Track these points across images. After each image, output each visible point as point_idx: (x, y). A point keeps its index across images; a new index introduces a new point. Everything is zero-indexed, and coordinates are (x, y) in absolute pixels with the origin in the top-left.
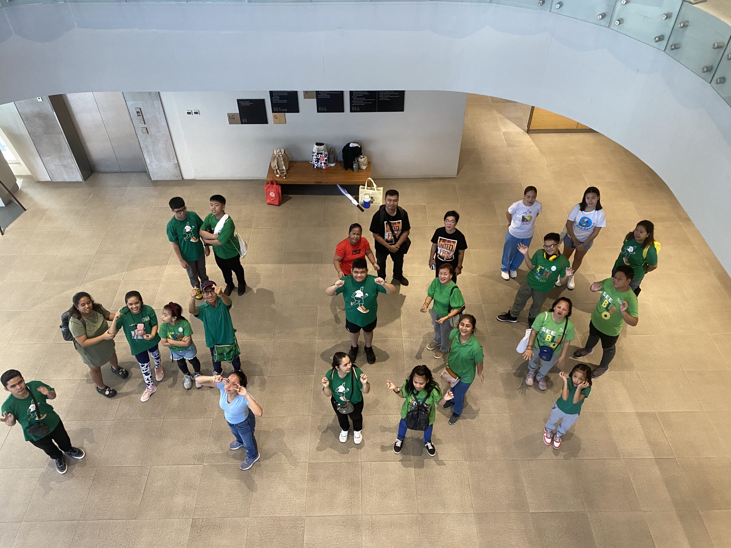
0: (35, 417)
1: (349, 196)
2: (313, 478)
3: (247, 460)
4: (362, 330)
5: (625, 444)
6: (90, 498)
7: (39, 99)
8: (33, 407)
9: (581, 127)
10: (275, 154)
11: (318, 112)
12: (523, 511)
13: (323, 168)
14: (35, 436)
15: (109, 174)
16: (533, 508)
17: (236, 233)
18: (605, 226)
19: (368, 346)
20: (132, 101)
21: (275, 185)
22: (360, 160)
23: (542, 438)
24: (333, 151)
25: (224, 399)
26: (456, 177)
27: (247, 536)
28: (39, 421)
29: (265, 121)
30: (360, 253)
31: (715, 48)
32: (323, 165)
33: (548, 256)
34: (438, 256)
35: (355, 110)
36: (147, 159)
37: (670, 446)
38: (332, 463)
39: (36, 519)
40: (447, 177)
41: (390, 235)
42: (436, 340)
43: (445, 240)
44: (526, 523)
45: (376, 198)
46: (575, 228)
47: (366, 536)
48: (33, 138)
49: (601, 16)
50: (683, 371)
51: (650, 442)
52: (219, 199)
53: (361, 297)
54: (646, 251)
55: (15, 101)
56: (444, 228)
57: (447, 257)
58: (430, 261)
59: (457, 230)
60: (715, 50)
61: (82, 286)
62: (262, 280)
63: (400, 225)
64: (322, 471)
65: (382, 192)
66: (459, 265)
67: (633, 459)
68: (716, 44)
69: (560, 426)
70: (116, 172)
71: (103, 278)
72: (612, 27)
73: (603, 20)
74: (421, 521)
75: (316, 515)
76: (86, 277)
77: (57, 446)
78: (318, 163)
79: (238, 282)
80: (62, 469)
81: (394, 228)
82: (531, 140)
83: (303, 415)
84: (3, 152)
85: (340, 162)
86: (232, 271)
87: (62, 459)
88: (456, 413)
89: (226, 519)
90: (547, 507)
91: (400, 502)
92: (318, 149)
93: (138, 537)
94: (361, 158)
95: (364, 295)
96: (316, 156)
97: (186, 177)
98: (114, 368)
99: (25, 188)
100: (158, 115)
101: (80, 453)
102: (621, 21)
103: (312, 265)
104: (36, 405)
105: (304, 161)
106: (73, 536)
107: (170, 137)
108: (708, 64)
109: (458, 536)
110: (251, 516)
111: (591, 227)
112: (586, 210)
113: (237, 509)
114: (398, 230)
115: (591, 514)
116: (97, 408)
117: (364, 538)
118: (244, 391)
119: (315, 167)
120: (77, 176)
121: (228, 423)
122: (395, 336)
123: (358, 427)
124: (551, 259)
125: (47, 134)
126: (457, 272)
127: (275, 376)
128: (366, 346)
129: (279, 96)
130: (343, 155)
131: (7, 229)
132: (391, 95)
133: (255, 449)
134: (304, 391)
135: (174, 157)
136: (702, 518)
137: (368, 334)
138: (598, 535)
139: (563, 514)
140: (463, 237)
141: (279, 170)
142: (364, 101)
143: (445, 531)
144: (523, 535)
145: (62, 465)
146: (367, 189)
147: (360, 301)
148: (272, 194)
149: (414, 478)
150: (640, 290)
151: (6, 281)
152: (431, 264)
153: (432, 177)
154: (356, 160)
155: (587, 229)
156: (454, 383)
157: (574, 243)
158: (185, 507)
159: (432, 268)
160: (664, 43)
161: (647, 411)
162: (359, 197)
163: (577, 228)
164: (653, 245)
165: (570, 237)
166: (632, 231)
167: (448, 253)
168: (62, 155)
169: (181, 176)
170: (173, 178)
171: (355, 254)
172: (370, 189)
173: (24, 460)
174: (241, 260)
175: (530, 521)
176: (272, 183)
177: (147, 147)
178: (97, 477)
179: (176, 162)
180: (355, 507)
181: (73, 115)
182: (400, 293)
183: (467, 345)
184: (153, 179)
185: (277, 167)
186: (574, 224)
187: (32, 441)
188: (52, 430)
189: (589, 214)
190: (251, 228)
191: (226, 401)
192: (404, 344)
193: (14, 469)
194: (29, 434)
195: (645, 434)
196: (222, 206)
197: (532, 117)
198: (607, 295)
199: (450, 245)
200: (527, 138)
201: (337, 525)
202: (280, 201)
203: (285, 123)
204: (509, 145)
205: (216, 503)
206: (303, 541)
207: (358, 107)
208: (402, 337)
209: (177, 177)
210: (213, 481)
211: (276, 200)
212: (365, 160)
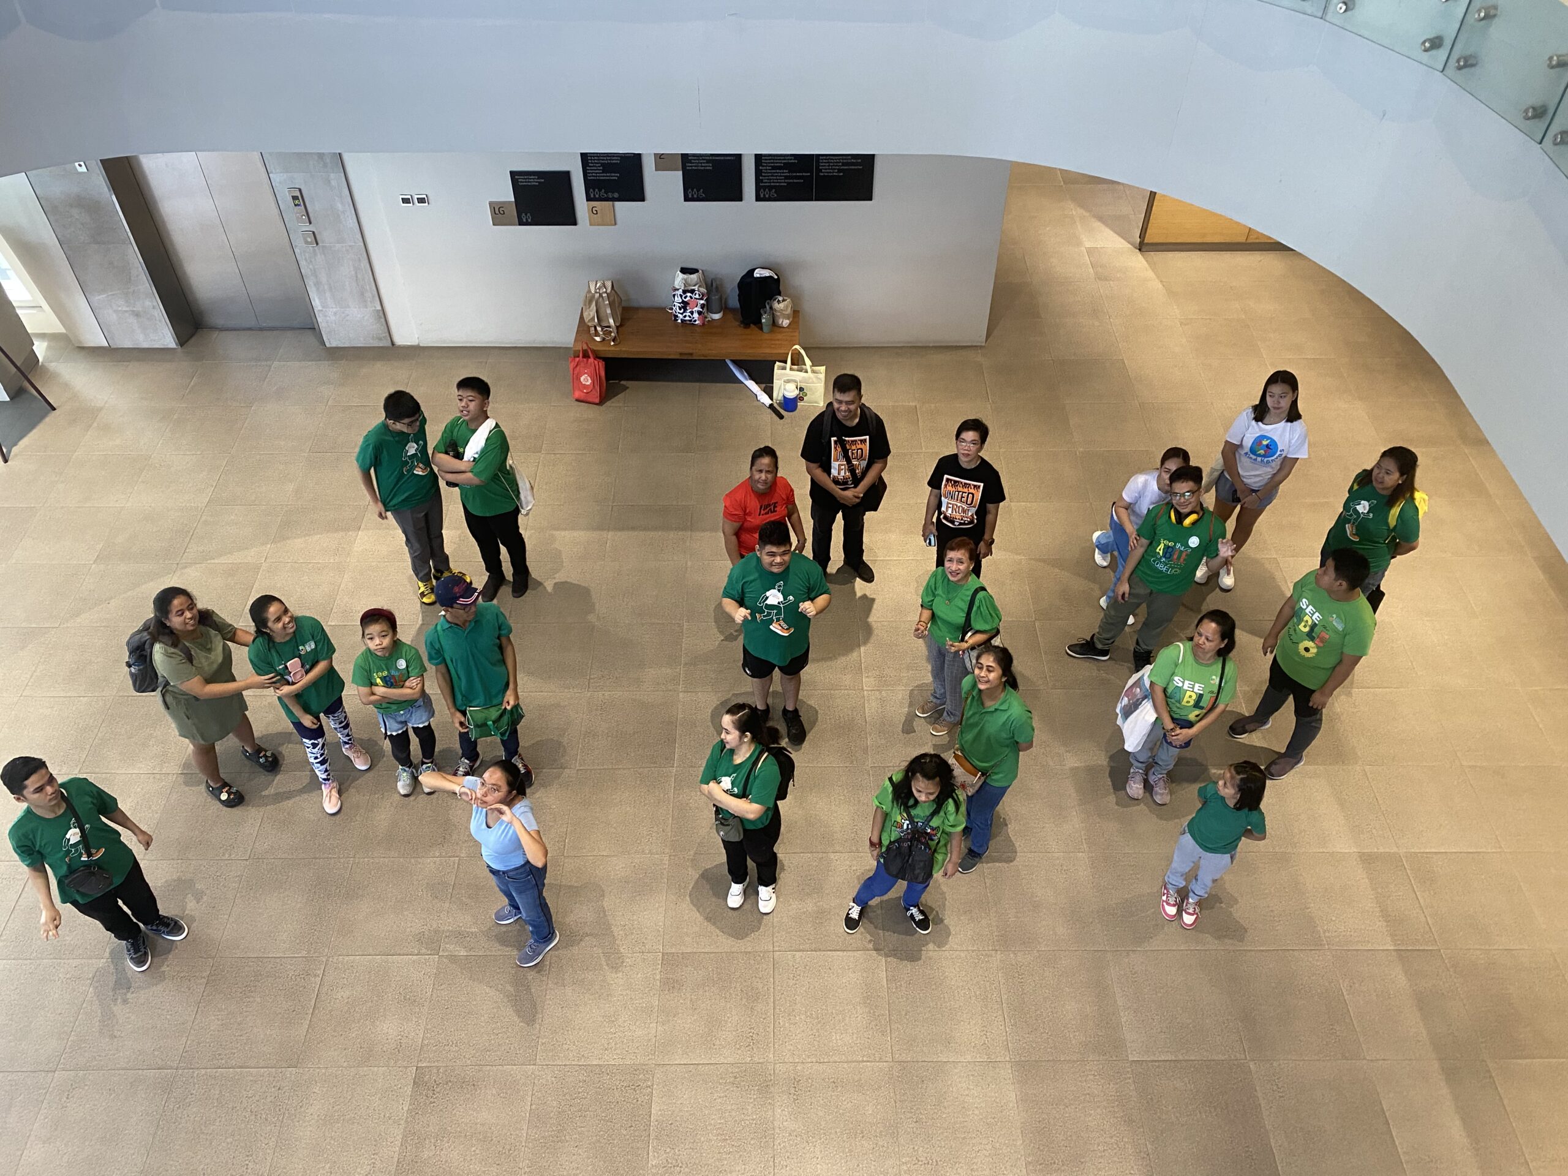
0: (81, 855)
1: (751, 385)
2: (670, 985)
3: (532, 946)
4: (777, 672)
5: (1334, 919)
6: (198, 1024)
7: (80, 165)
8: (74, 834)
9: (1256, 238)
10: (593, 292)
11: (685, 200)
12: (1114, 1058)
13: (697, 323)
14: (83, 895)
15: (233, 332)
16: (1135, 1050)
17: (511, 462)
18: (1306, 457)
19: (790, 708)
20: (281, 172)
21: (591, 360)
22: (776, 305)
23: (1159, 906)
24: (717, 287)
25: (478, 820)
26: (983, 344)
27: (531, 1105)
28: (87, 863)
29: (571, 219)
30: (776, 511)
31: (1552, 67)
32: (696, 315)
33: (1181, 518)
34: (942, 517)
35: (767, 196)
36: (314, 300)
37: (1428, 924)
38: (711, 953)
39: (85, 1064)
40: (965, 345)
41: (843, 467)
42: (936, 697)
43: (958, 482)
44: (1121, 1081)
45: (811, 389)
46: (1240, 460)
47: (782, 1108)
48: (71, 254)
50: (1462, 765)
51: (1385, 915)
52: (476, 386)
53: (779, 603)
54: (1395, 511)
55: (28, 171)
56: (956, 456)
57: (962, 519)
58: (925, 526)
59: (983, 460)
60: (1551, 71)
61: (178, 573)
62: (564, 565)
63: (867, 447)
64: (691, 970)
65: (822, 376)
66: (986, 537)
67: (1349, 950)
68: (1555, 58)
69: (1196, 880)
70: (250, 329)
71: (222, 558)
72: (1328, 17)
73: (1310, 2)
74: (899, 1077)
75: (677, 1062)
76: (186, 554)
77: (129, 912)
78: (684, 312)
79: (512, 569)
80: (140, 962)
81: (853, 454)
82: (1147, 265)
83: (650, 852)
85: (733, 310)
86: (501, 545)
87: (139, 940)
88: (975, 850)
89: (488, 1067)
90: (1166, 1050)
91: (855, 1036)
92: (685, 280)
93: (301, 1104)
94: (779, 302)
95: (785, 599)
96: (681, 296)
97: (399, 340)
98: (249, 750)
99: (51, 362)
100: (339, 206)
101: (177, 928)
102: (1349, 4)
103: (672, 534)
104: (82, 830)
105: (653, 308)
106: (164, 1102)
107: (365, 253)
108: (1535, 100)
109: (977, 1108)
110: (540, 1063)
111: (1275, 457)
112: (1266, 420)
113: (510, 1048)
114: (860, 459)
115: (1257, 1066)
116: (211, 834)
117: (778, 1111)
119: (679, 321)
120: (164, 336)
121: (488, 866)
122: (848, 687)
123: (769, 875)
124: (1187, 522)
125: (98, 243)
126: (982, 552)
127: (591, 770)
128: (785, 707)
129: (603, 165)
130: (739, 295)
131: (15, 450)
132: (844, 164)
133: (546, 924)
134: (652, 801)
135: (373, 297)
136: (1493, 1075)
137: (792, 678)
138: (1271, 1108)
139: (1198, 1064)
140: (996, 475)
141: (601, 326)
142: (786, 177)
143: (949, 1099)
144: (1113, 1107)
145: (140, 953)
146: (791, 369)
147: (775, 611)
148: (586, 380)
149: (886, 986)
150: (1383, 594)
151: (14, 561)
152: (927, 534)
153: (931, 345)
154: (768, 307)
155: (1268, 462)
157: (1238, 492)
158: (400, 1043)
159: (930, 544)
160: (1444, 52)
161: (1382, 850)
162: (773, 387)
163: (1245, 460)
164: (1413, 499)
165: (1229, 478)
167: (964, 511)
168: (131, 290)
169: (389, 338)
170: (371, 341)
171: (765, 513)
172: (798, 371)
174: (521, 519)
175: (1130, 1078)
176: (586, 355)
177: (315, 273)
178: (213, 978)
179: (379, 308)
180: (759, 1046)
181: (155, 202)
182: (859, 594)
183: (996, 710)
184: (328, 345)
185: (596, 320)
186: (1240, 450)
187: (75, 904)
188: (118, 881)
189: (1272, 430)
190: (540, 452)
191: (482, 823)
192: (866, 705)
193: (38, 961)
194: (69, 889)
195: (1376, 898)
196: (484, 400)
197: (1150, 216)
198: (1311, 607)
199: (969, 493)
200: (1138, 262)
201: (720, 1084)
202: (603, 395)
203: (615, 224)
204: (1100, 277)
205: (466, 1034)
206: (650, 1117)
207: (774, 190)
208: (862, 689)
209: (380, 339)
210: (459, 989)
211: (594, 392)
212: (787, 307)
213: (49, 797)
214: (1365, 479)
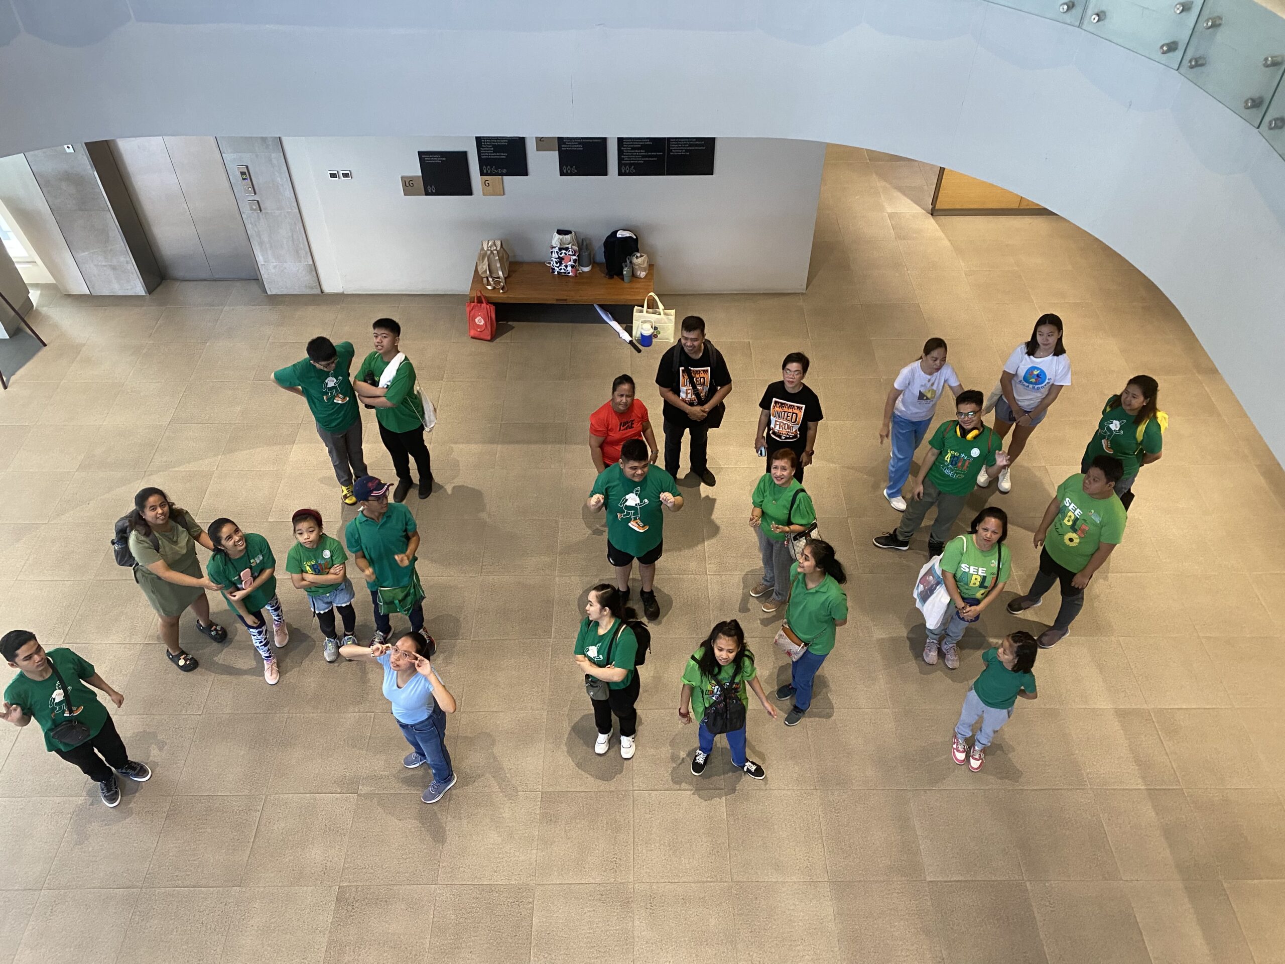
0: (64, 712)
1: (615, 325)
2: (549, 818)
3: (435, 786)
4: (635, 562)
5: (1095, 763)
6: (160, 850)
7: (68, 147)
8: (59, 695)
9: (1028, 205)
10: (486, 249)
11: (561, 175)
12: (915, 879)
13: (570, 274)
14: (66, 744)
15: (192, 282)
16: (932, 873)
17: (418, 388)
18: (1070, 384)
19: (647, 590)
20: (231, 152)
21: (484, 305)
22: (635, 260)
23: (951, 751)
24: (587, 245)
26: (804, 292)
27: (433, 918)
28: (69, 719)
29: (467, 191)
30: (633, 427)
31: (1268, 66)
32: (569, 268)
33: (965, 433)
34: (771, 432)
35: (628, 171)
36: (258, 256)
37: (1173, 768)
38: (581, 792)
39: (66, 884)
40: (789, 292)
41: (689, 391)
42: (767, 580)
43: (784, 404)
44: (920, 898)
45: (663, 329)
46: (1015, 386)
47: (641, 920)
48: (58, 218)
49: (1066, 7)
50: (1199, 637)
51: (1138, 761)
52: (389, 326)
53: (636, 505)
54: (1142, 428)
55: (26, 152)
56: (782, 383)
57: (787, 434)
58: (757, 440)
59: (805, 387)
60: (1267, 69)
62: (461, 472)
63: (708, 376)
64: (565, 807)
65: (673, 318)
66: (808, 449)
67: (1107, 789)
68: (1270, 59)
69: (981, 731)
70: (205, 280)
71: (182, 467)
72: (1084, 27)
73: (1069, 14)
74: (737, 894)
75: (553, 883)
76: (152, 463)
77: (103, 758)
78: (560, 266)
79: (418, 475)
80: (112, 799)
81: (697, 381)
82: (938, 227)
83: (532, 709)
84: (5, 243)
85: (599, 264)
86: (410, 455)
87: (111, 781)
88: (799, 706)
89: (397, 888)
90: (957, 872)
91: (701, 860)
92: (561, 240)
93: (243, 917)
94: (637, 257)
95: (641, 501)
96: (557, 253)
97: (328, 289)
98: (202, 624)
99: (43, 307)
100: (279, 179)
101: (142, 771)
102: (1101, 16)
103: (550, 447)
104: (65, 691)
105: (535, 263)
106: (130, 915)
107: (299, 217)
108: (1253, 93)
109: (801, 920)
110: (441, 883)
111: (1044, 384)
112: (1037, 354)
113: (416, 871)
114: (703, 384)
115: (1032, 885)
116: (171, 694)
117: (637, 923)
118: (425, 668)
119: (556, 273)
120: (136, 286)
121: (398, 721)
122: (694, 572)
123: (629, 727)
124: (970, 436)
125: (82, 210)
126: (804, 461)
127: (483, 641)
128: (642, 588)
129: (493, 146)
130: (604, 252)
131: (13, 378)
132: (690, 145)
133: (446, 768)
134: (533, 666)
135: (306, 253)
136: (1228, 893)
137: (648, 567)
138: (1044, 920)
139: (984, 884)
140: (815, 398)
141: (492, 277)
142: (643, 156)
143: (778, 912)
144: (914, 920)
145: (112, 792)
146: (647, 312)
147: (633, 512)
148: (480, 321)
149: (726, 819)
150: (1133, 496)
151: (11, 469)
152: (758, 447)
153: (761, 292)
154: (628, 262)
155: (1038, 388)
156: (796, 653)
157: (1014, 413)
158: (326, 866)
159: (761, 454)
160: (1178, 54)
161: (1133, 707)
162: (632, 327)
163: (1019, 386)
164: (1155, 417)
165: (1006, 401)
166: (1118, 393)
167: (789, 428)
168: (109, 248)
169: (319, 287)
170: (304, 290)
171: (624, 430)
172: (653, 313)
173: (45, 783)
174: (426, 436)
175: (927, 896)
176: (480, 301)
177: (259, 235)
178: (172, 812)
179: (311, 263)
180: (622, 869)
181: (128, 177)
182: (703, 495)
183: (817, 592)
184: (269, 293)
185: (488, 272)
186: (1015, 378)
187: (59, 752)
188: (94, 733)
189: (1041, 362)
190: (442, 380)
191: (394, 686)
192: (709, 587)
193: (28, 799)
194: (54, 740)
195: (1130, 746)
196: (395, 338)
197: (940, 187)
198: (1073, 505)
199: (793, 413)
200: (930, 224)
201: (590, 900)
202: (494, 333)
203: (504, 194)
204: (899, 237)
205: (379, 860)
206: (532, 928)
207: (633, 167)
208: (706, 574)
209: (312, 288)
210: (374, 821)
211: (486, 331)
212: (644, 261)
213: (36, 664)
214: (1115, 402)
